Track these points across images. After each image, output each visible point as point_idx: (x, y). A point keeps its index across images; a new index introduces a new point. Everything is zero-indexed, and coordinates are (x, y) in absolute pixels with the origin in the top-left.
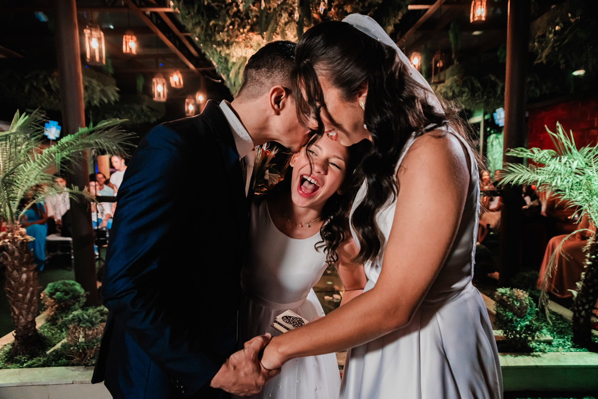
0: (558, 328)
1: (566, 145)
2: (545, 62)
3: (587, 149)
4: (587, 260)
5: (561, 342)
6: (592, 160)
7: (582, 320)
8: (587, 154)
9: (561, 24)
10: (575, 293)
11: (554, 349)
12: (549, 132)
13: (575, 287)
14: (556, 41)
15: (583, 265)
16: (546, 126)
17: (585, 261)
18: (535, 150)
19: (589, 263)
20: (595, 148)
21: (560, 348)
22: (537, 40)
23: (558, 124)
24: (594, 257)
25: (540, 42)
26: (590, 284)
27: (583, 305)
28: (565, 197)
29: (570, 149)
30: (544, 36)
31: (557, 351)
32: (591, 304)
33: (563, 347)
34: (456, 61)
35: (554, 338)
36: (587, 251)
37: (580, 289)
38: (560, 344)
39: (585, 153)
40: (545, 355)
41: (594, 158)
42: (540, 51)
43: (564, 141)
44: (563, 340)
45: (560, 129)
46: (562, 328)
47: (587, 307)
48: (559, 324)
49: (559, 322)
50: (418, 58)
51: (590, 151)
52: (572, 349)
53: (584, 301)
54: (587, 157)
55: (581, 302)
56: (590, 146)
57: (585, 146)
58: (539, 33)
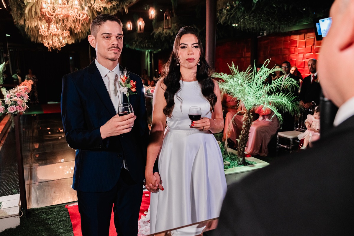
0: (232, 158)
1: (235, 72)
2: (222, 24)
3: (242, 73)
4: (243, 125)
5: (233, 164)
6: (245, 78)
7: (241, 153)
8: (242, 76)
9: (230, 6)
10: (238, 140)
11: (231, 167)
12: (229, 66)
13: (238, 138)
14: (228, 15)
15: (242, 127)
16: (228, 64)
17: (242, 126)
18: (222, 74)
19: (244, 126)
20: (246, 72)
21: (233, 166)
22: (218, 12)
23: (232, 63)
24: (246, 123)
25: (220, 13)
26: (244, 136)
27: (242, 145)
28: (235, 96)
29: (237, 74)
30: (222, 10)
31: (232, 167)
32: (245, 145)
33: (234, 166)
34: (175, 15)
35: (230, 162)
36: (243, 120)
37: (241, 138)
38: (233, 165)
39: (242, 75)
40: (228, 170)
41: (245, 77)
42: (220, 18)
43: (235, 70)
44: (234, 163)
45: (233, 65)
46: (233, 158)
47: (243, 146)
48: (232, 157)
49: (232, 156)
50: (154, 11)
51: (244, 74)
52: (238, 166)
53: (242, 144)
54: (243, 77)
55: (241, 144)
56: (244, 72)
57: (242, 71)
58: (219, 8)
